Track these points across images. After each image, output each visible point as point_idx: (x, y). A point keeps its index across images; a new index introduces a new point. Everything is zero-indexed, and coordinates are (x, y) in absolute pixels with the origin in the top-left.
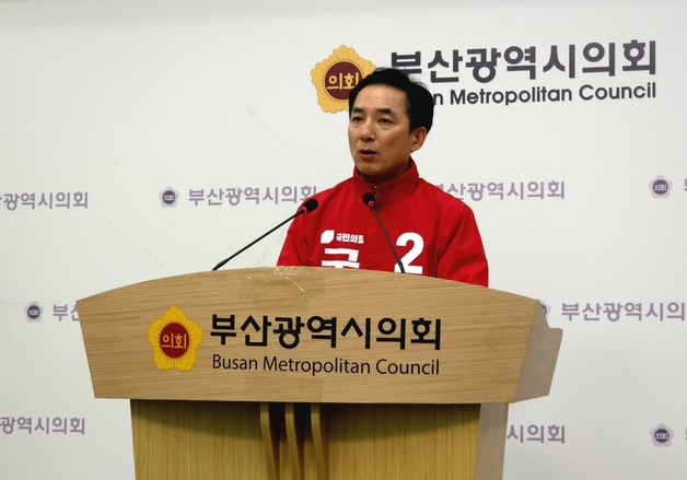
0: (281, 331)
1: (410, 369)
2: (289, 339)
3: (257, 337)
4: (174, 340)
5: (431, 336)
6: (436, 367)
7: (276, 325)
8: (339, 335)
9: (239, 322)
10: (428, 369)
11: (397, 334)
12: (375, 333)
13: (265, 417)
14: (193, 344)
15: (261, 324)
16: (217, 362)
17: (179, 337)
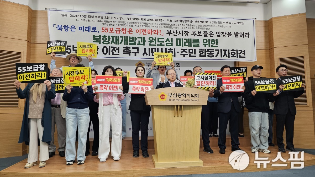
0: (179, 95)
1: (195, 100)
2: (180, 96)
3: (175, 96)
4: (163, 97)
5: (197, 96)
6: (198, 100)
7: (178, 95)
8: (186, 96)
9: (173, 94)
10: (197, 100)
11: (193, 96)
12: (191, 96)
13: (175, 107)
14: (166, 97)
15: (176, 95)
16: (169, 100)
17: (163, 96)
